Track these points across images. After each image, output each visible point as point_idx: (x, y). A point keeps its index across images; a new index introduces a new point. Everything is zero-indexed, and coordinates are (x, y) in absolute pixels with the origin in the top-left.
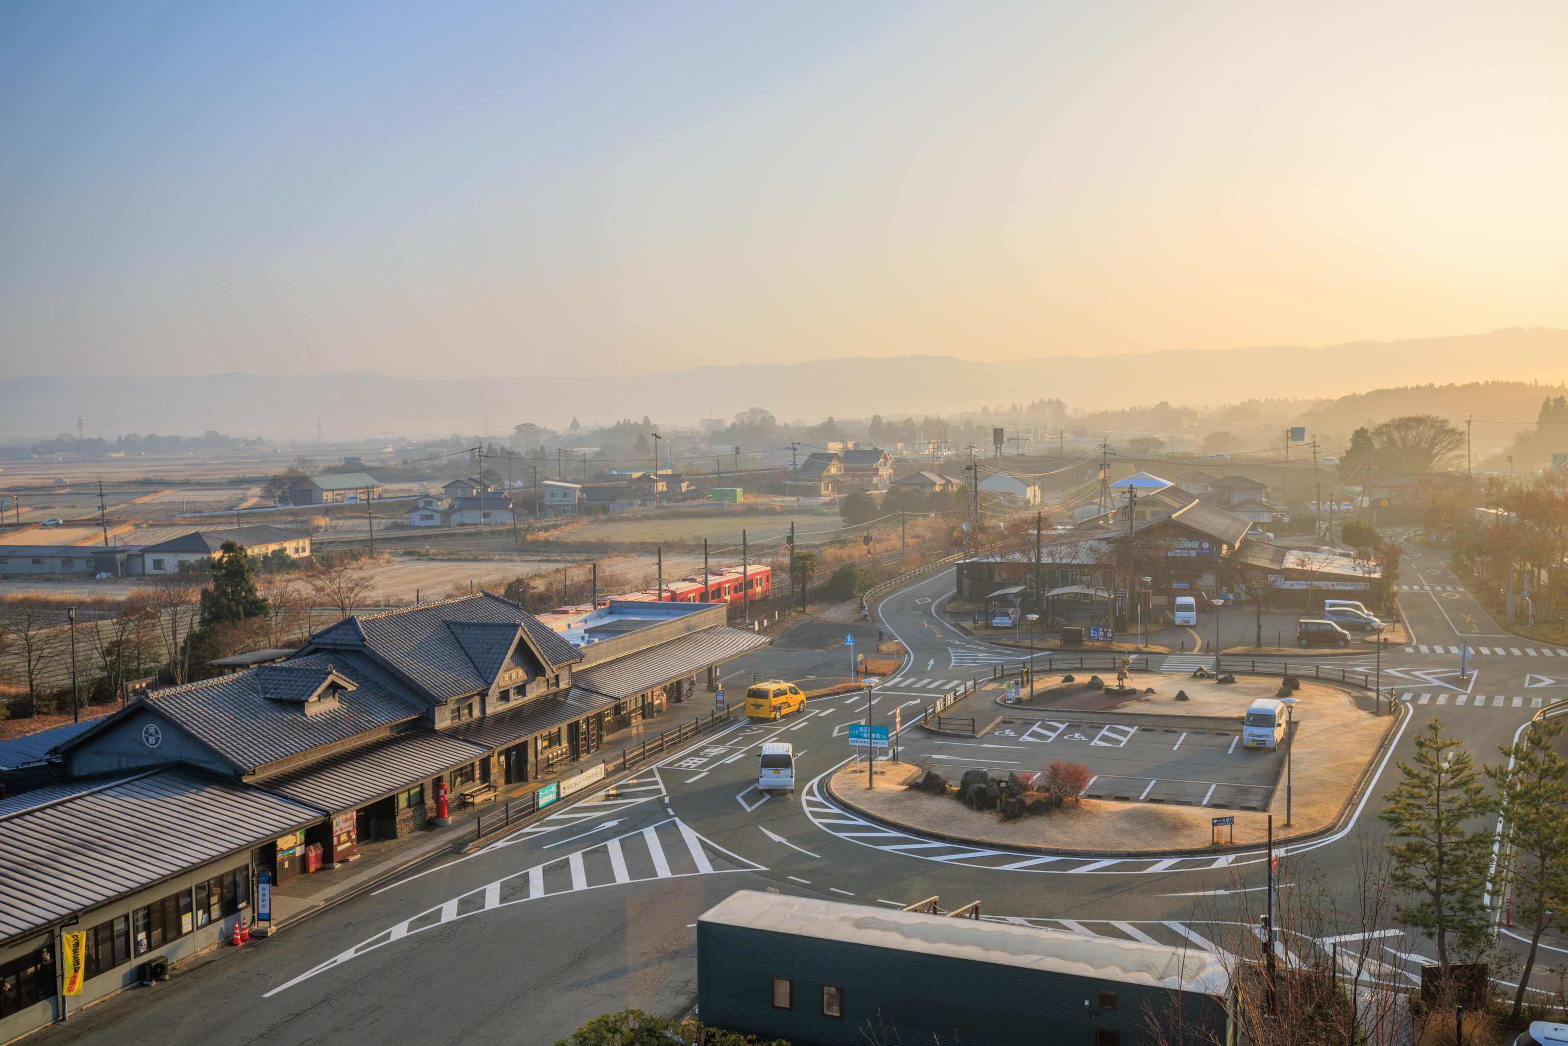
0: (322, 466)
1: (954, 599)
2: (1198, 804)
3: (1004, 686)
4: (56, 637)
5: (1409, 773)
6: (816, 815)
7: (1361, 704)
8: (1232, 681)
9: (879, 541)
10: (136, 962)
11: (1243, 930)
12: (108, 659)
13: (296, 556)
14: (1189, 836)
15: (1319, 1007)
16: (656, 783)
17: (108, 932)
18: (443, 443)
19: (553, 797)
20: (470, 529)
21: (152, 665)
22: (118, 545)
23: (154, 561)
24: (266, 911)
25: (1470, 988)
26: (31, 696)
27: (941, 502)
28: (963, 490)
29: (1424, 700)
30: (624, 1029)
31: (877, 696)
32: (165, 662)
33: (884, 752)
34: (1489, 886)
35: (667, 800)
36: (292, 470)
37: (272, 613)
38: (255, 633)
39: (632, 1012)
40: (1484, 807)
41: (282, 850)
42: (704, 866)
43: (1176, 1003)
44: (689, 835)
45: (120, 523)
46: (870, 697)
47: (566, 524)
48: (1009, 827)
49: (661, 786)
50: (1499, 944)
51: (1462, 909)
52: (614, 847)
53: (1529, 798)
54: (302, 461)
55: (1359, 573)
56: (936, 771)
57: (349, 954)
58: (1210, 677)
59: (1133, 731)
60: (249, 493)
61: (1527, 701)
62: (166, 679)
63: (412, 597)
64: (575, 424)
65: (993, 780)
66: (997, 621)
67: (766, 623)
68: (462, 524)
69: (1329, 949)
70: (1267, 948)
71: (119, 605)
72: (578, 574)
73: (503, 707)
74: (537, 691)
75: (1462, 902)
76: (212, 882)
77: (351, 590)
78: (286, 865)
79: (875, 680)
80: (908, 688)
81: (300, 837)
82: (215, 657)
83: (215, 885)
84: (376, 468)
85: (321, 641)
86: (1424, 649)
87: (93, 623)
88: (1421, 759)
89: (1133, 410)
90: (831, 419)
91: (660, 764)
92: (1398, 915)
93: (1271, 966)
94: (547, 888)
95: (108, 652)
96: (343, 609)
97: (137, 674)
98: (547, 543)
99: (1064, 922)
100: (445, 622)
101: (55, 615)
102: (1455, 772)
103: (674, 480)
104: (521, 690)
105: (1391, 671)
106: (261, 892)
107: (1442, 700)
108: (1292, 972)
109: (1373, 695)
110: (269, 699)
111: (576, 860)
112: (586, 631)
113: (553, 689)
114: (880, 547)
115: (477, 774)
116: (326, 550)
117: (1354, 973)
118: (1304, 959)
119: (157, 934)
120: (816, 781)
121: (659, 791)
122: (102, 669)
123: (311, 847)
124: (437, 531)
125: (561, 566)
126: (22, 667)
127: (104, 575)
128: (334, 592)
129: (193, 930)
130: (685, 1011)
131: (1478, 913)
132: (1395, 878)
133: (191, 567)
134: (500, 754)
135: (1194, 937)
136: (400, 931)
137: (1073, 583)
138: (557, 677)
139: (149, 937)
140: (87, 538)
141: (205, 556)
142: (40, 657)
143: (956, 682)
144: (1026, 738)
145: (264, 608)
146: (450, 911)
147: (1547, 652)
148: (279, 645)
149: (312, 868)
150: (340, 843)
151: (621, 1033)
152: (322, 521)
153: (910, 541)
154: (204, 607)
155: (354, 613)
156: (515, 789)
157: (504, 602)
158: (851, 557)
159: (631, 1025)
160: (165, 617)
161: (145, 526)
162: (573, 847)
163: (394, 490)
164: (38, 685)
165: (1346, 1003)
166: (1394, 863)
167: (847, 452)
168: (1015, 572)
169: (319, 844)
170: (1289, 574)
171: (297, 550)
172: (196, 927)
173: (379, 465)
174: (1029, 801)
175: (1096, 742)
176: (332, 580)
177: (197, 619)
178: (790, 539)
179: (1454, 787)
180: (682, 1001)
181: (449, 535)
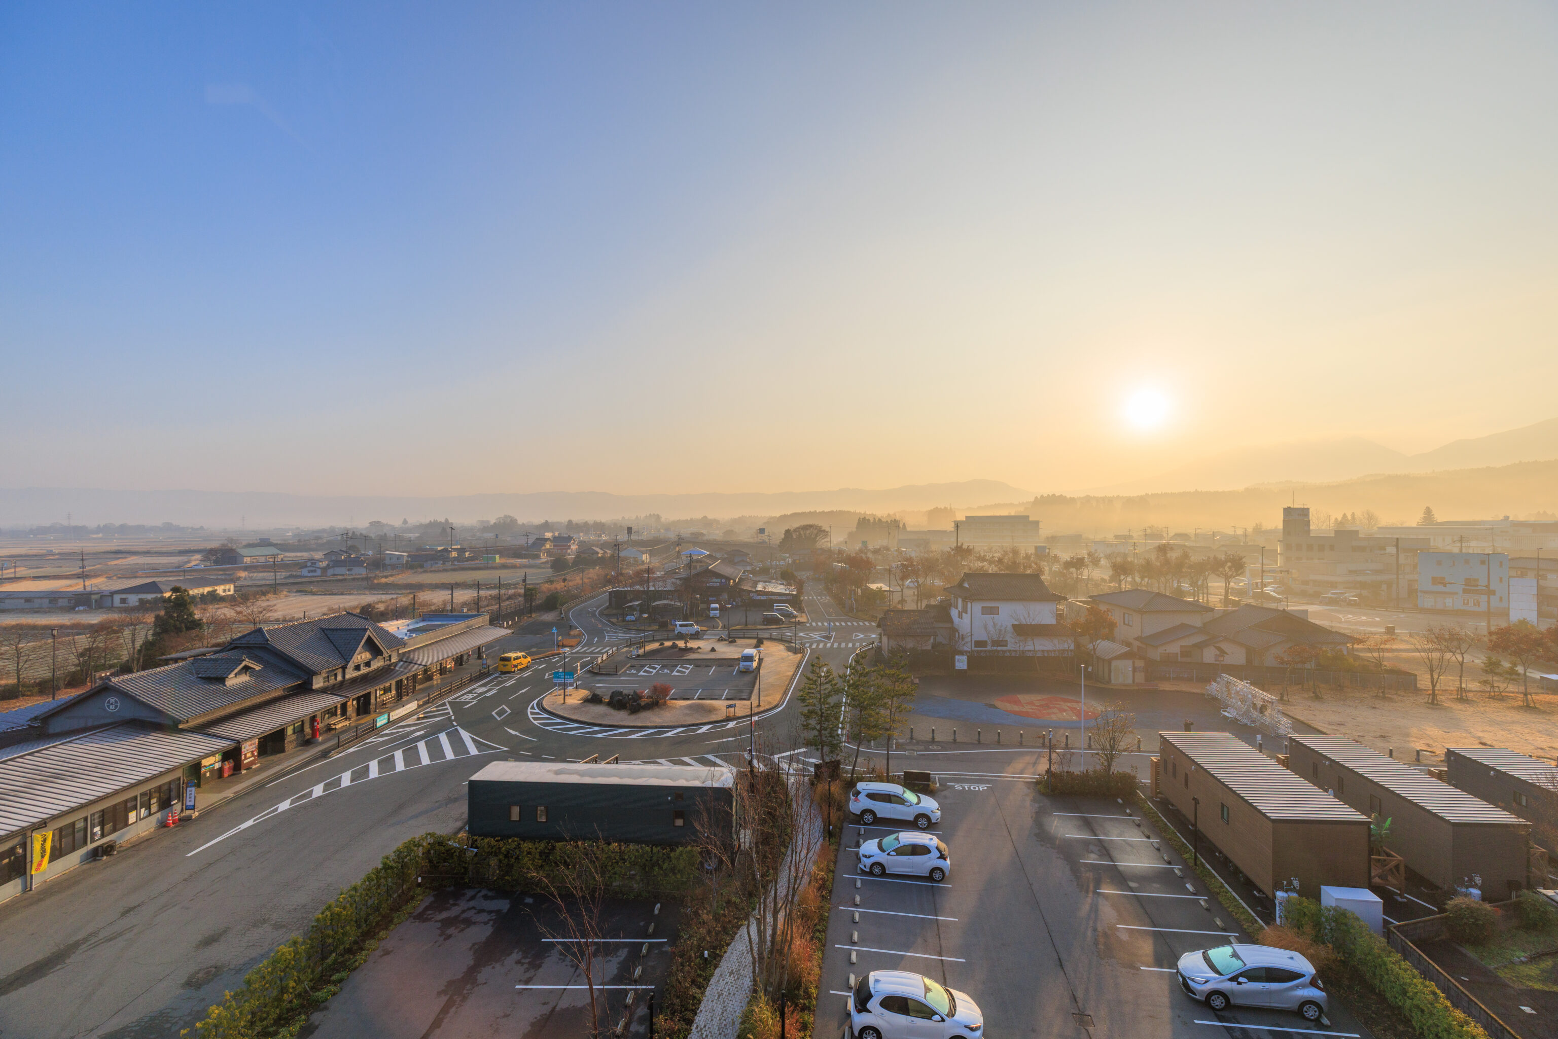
0: (244, 543)
1: (607, 608)
2: (720, 699)
3: (632, 649)
4: (40, 647)
5: (808, 678)
6: (535, 719)
7: (789, 649)
8: (735, 642)
9: (570, 581)
10: (91, 846)
11: (739, 756)
12: (81, 659)
13: (224, 594)
14: (717, 714)
15: (772, 787)
16: (447, 709)
17: (71, 830)
18: (324, 531)
19: (385, 721)
20: (339, 577)
21: (116, 661)
22: (94, 589)
23: (121, 599)
24: (192, 803)
25: (833, 771)
26: (18, 685)
27: (602, 561)
28: (612, 556)
29: (814, 646)
30: (425, 844)
31: (568, 657)
32: (125, 659)
33: (571, 685)
34: (840, 725)
35: (453, 718)
36: (223, 545)
37: (205, 627)
38: (193, 639)
39: (430, 834)
40: (838, 691)
41: (205, 766)
42: (473, 751)
43: (710, 792)
44: (465, 735)
45: (96, 576)
46: (565, 658)
47: (398, 574)
48: (633, 717)
49: (450, 710)
50: (845, 750)
51: (830, 736)
52: (422, 746)
53: (855, 686)
54: (231, 540)
55: (788, 592)
56: (598, 692)
57: (250, 823)
58: (725, 640)
59: (691, 667)
60: (193, 558)
61: (854, 645)
62: (126, 669)
63: (301, 615)
64: (405, 522)
65: (626, 695)
66: (628, 618)
67: (510, 623)
68: (334, 575)
69: (776, 760)
70: (750, 763)
71: (92, 626)
72: (404, 600)
73: (356, 674)
74: (377, 664)
75: (830, 733)
76: (153, 790)
77: (261, 612)
78: (208, 774)
79: (567, 649)
80: (584, 652)
81: (218, 757)
82: (163, 654)
83: (155, 792)
84: (280, 544)
85: (239, 642)
86: (814, 624)
87: (71, 638)
88: (813, 672)
89: (691, 520)
90: (547, 521)
91: (450, 699)
92: (805, 742)
93: (752, 771)
94: (381, 771)
95: (82, 655)
96: (255, 623)
97: (104, 667)
98: (387, 584)
99: (659, 760)
100: (321, 628)
101: (42, 634)
102: (827, 677)
103: (461, 551)
104: (368, 664)
105: (801, 634)
106: (188, 793)
107: (821, 646)
108: (761, 773)
109: (794, 645)
110: (200, 677)
111: (399, 755)
112: (408, 631)
113: (388, 663)
114: (571, 584)
115: (339, 712)
116: (244, 590)
117: (787, 770)
118: (765, 766)
119: (108, 827)
120: (536, 702)
121: (449, 713)
122: (76, 665)
123: (226, 763)
124: (319, 579)
125: (394, 596)
126: (12, 667)
127: (81, 608)
128: (249, 614)
129: (136, 821)
130: (460, 829)
131: (836, 737)
132: (803, 725)
133: (148, 601)
134: (353, 700)
135: (718, 761)
136: (284, 806)
137: (664, 599)
138: (390, 656)
139: (102, 830)
140: (71, 586)
141: (159, 595)
142: (27, 660)
143: (608, 648)
144: (642, 673)
145: (200, 625)
146: (318, 791)
147: (861, 624)
148: (209, 645)
149: (226, 775)
150: (246, 759)
151: (423, 846)
152: (243, 574)
153: (586, 580)
154: (156, 625)
155: (262, 626)
156: (362, 718)
157: (359, 617)
158: (556, 589)
159: (429, 841)
160: (127, 633)
161: (115, 578)
162: (397, 748)
163: (291, 556)
164: (24, 678)
165: (783, 784)
166: (803, 719)
167: (555, 538)
168: (637, 595)
169: (231, 761)
170: (759, 593)
171: (225, 591)
172: (139, 819)
173: (282, 542)
174: (643, 704)
175: (675, 673)
176: (248, 607)
177: (151, 632)
178: (524, 581)
179: (826, 683)
180: (459, 824)
181: (326, 581)
